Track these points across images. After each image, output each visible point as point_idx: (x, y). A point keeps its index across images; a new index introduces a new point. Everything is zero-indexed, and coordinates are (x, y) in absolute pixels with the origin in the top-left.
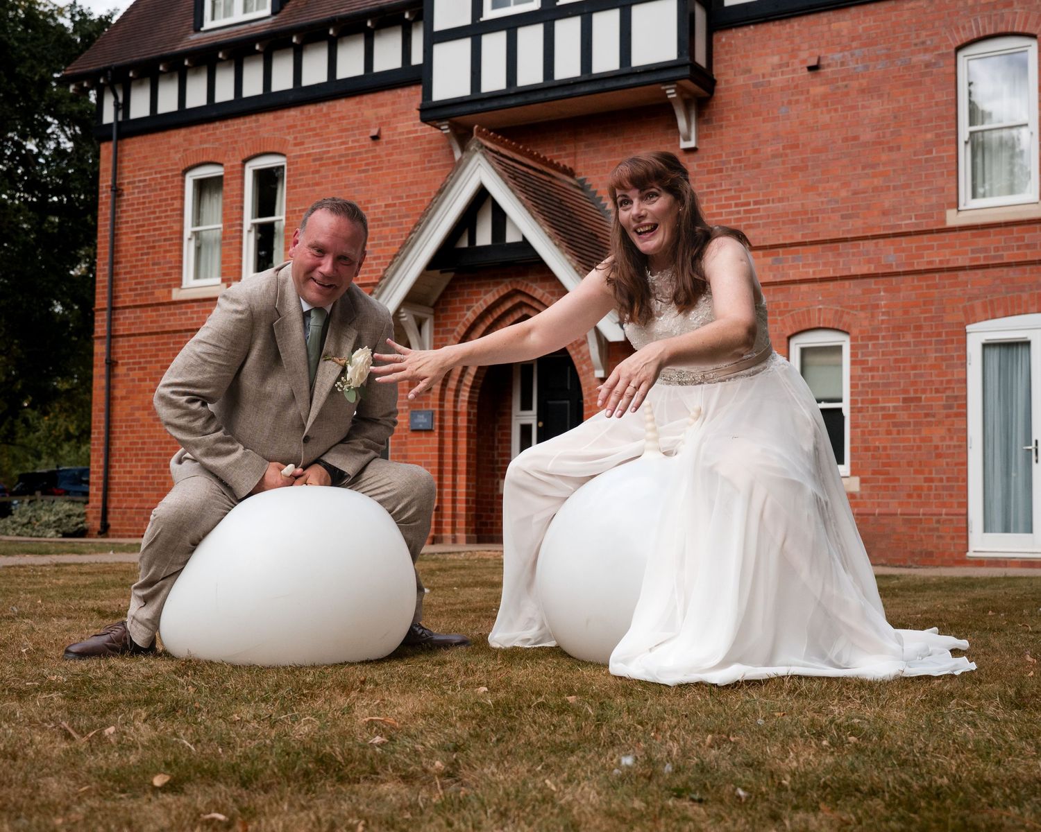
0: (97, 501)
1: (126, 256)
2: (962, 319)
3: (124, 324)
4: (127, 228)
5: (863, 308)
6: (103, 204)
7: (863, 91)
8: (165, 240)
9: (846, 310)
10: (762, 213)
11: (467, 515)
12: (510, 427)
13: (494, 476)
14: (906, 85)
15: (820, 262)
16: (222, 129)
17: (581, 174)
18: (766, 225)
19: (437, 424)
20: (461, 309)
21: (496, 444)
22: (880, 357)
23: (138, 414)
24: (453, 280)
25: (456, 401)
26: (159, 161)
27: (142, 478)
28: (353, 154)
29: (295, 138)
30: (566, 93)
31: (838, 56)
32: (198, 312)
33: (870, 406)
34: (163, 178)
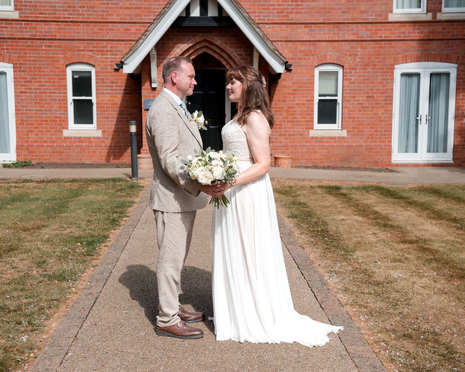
2: (393, 63)
5: (350, 55)
9: (343, 56)
10: (304, 7)
15: (332, 32)
18: (306, 12)
22: (357, 78)
33: (352, 99)
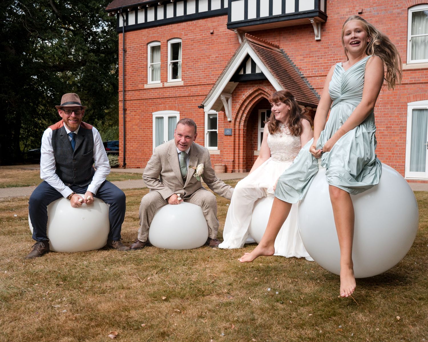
0: (122, 155)
1: (128, 73)
2: (407, 101)
3: (128, 96)
4: (128, 63)
6: (120, 55)
7: (377, 22)
8: (141, 68)
11: (243, 163)
12: (257, 133)
13: (252, 149)
14: (391, 20)
16: (160, 29)
17: (281, 48)
19: (233, 133)
20: (241, 95)
21: (253, 139)
23: (134, 127)
24: (238, 85)
25: (239, 126)
26: (139, 40)
27: (136, 148)
28: (204, 39)
29: (185, 33)
30: (276, 20)
31: (369, 9)
32: (153, 92)
34: (140, 46)
